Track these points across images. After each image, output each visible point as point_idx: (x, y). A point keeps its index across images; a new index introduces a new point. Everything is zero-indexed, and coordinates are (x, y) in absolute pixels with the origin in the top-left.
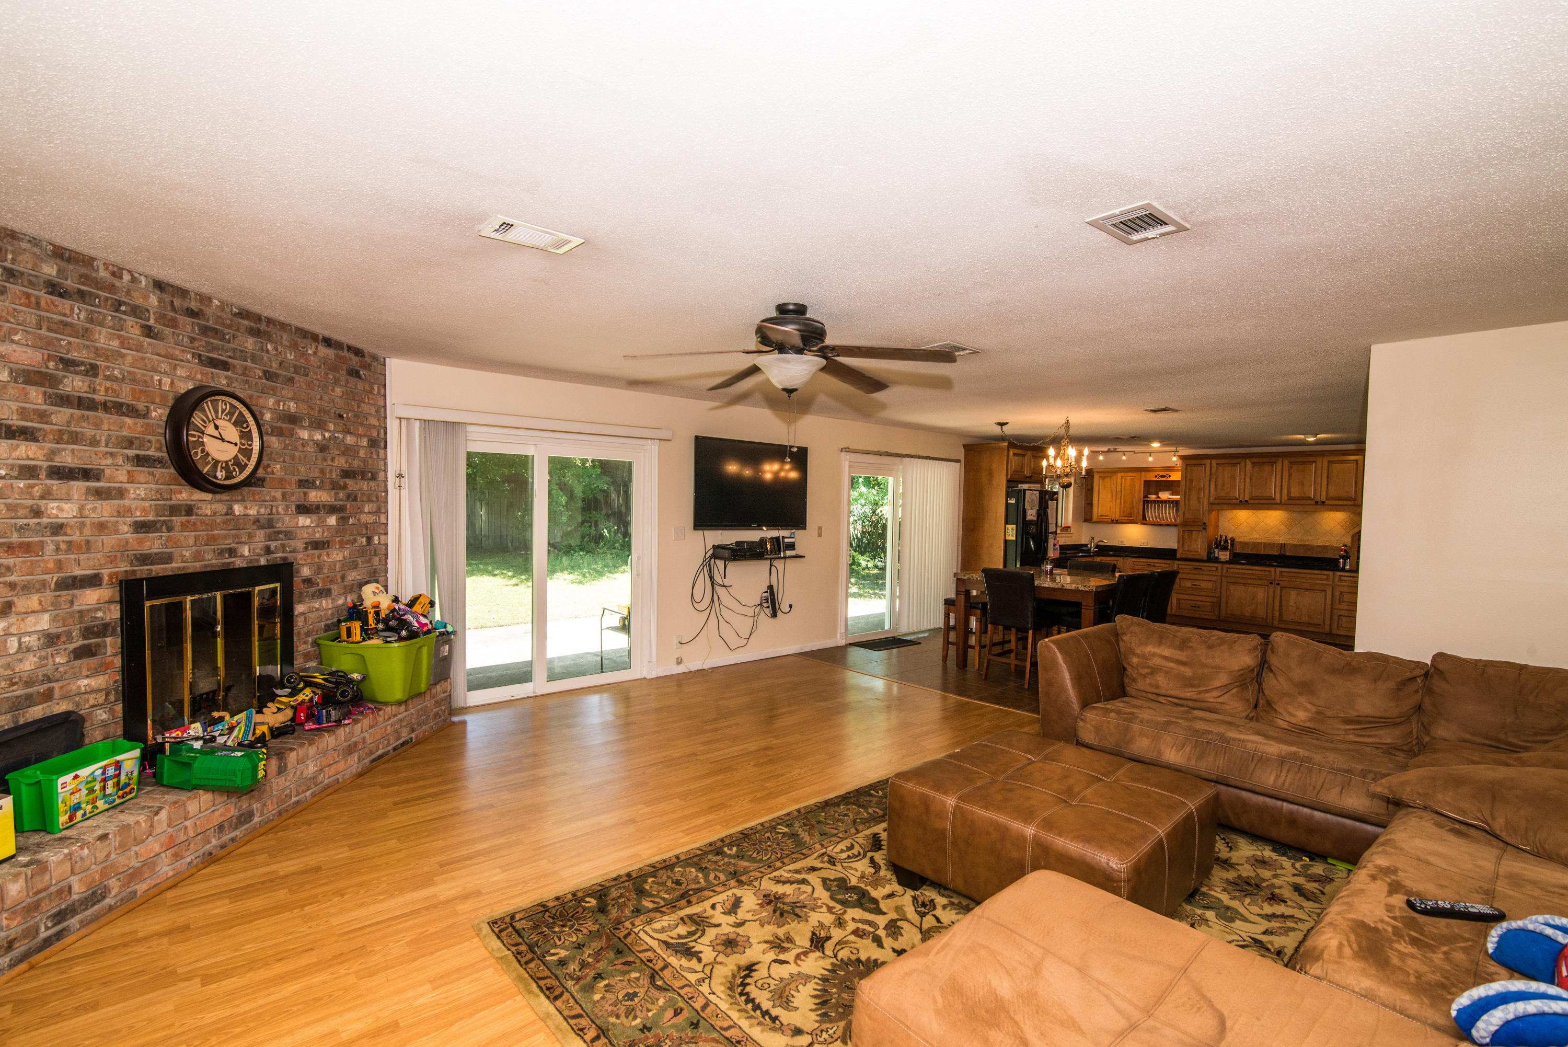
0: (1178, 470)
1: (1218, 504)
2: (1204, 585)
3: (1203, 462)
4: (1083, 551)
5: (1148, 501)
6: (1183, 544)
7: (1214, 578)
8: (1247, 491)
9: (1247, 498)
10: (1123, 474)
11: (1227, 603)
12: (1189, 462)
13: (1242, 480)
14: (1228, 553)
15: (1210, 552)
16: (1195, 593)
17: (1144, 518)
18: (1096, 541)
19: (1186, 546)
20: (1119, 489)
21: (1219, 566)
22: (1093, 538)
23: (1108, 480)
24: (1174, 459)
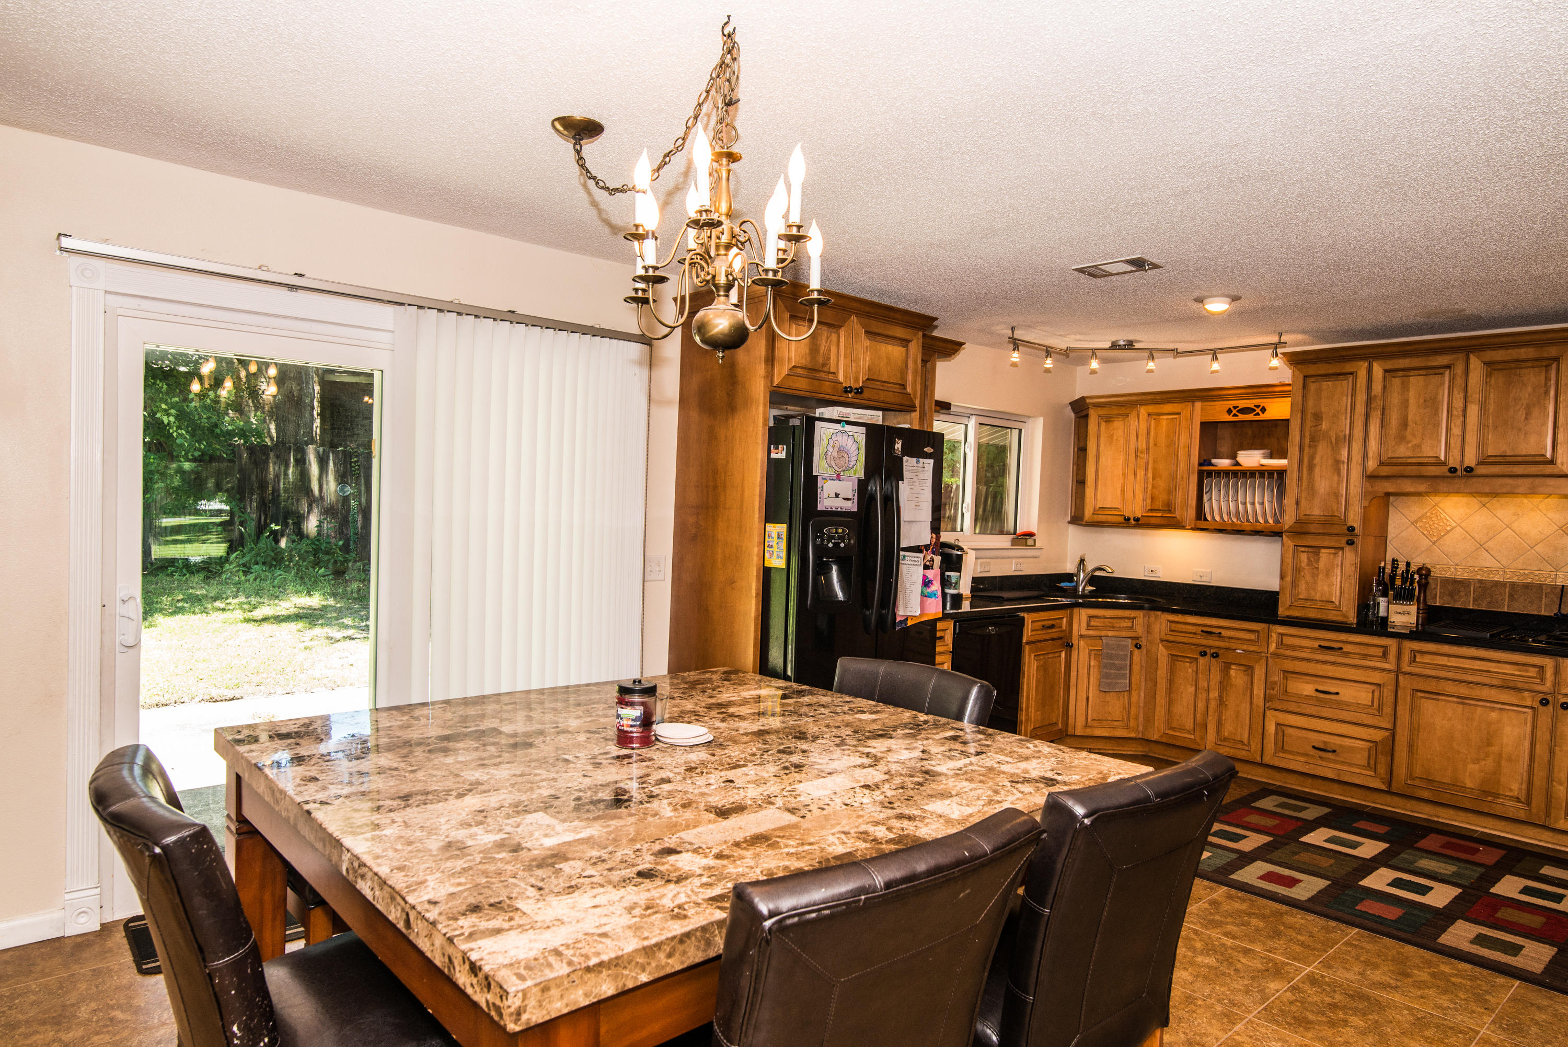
0: (1285, 394)
1: (1387, 477)
2: (1348, 693)
3: (1348, 367)
4: (1064, 592)
5: (1209, 474)
6: (1294, 584)
7: (1376, 677)
8: (1472, 439)
9: (1471, 460)
10: (1152, 409)
11: (1411, 746)
12: (1313, 369)
13: (1457, 412)
14: (1413, 609)
15: (1365, 605)
16: (1326, 712)
17: (1200, 514)
18: (1090, 566)
19: (1303, 586)
20: (1143, 445)
21: (1392, 643)
22: (1082, 561)
23: (1118, 424)
24: (1275, 362)
